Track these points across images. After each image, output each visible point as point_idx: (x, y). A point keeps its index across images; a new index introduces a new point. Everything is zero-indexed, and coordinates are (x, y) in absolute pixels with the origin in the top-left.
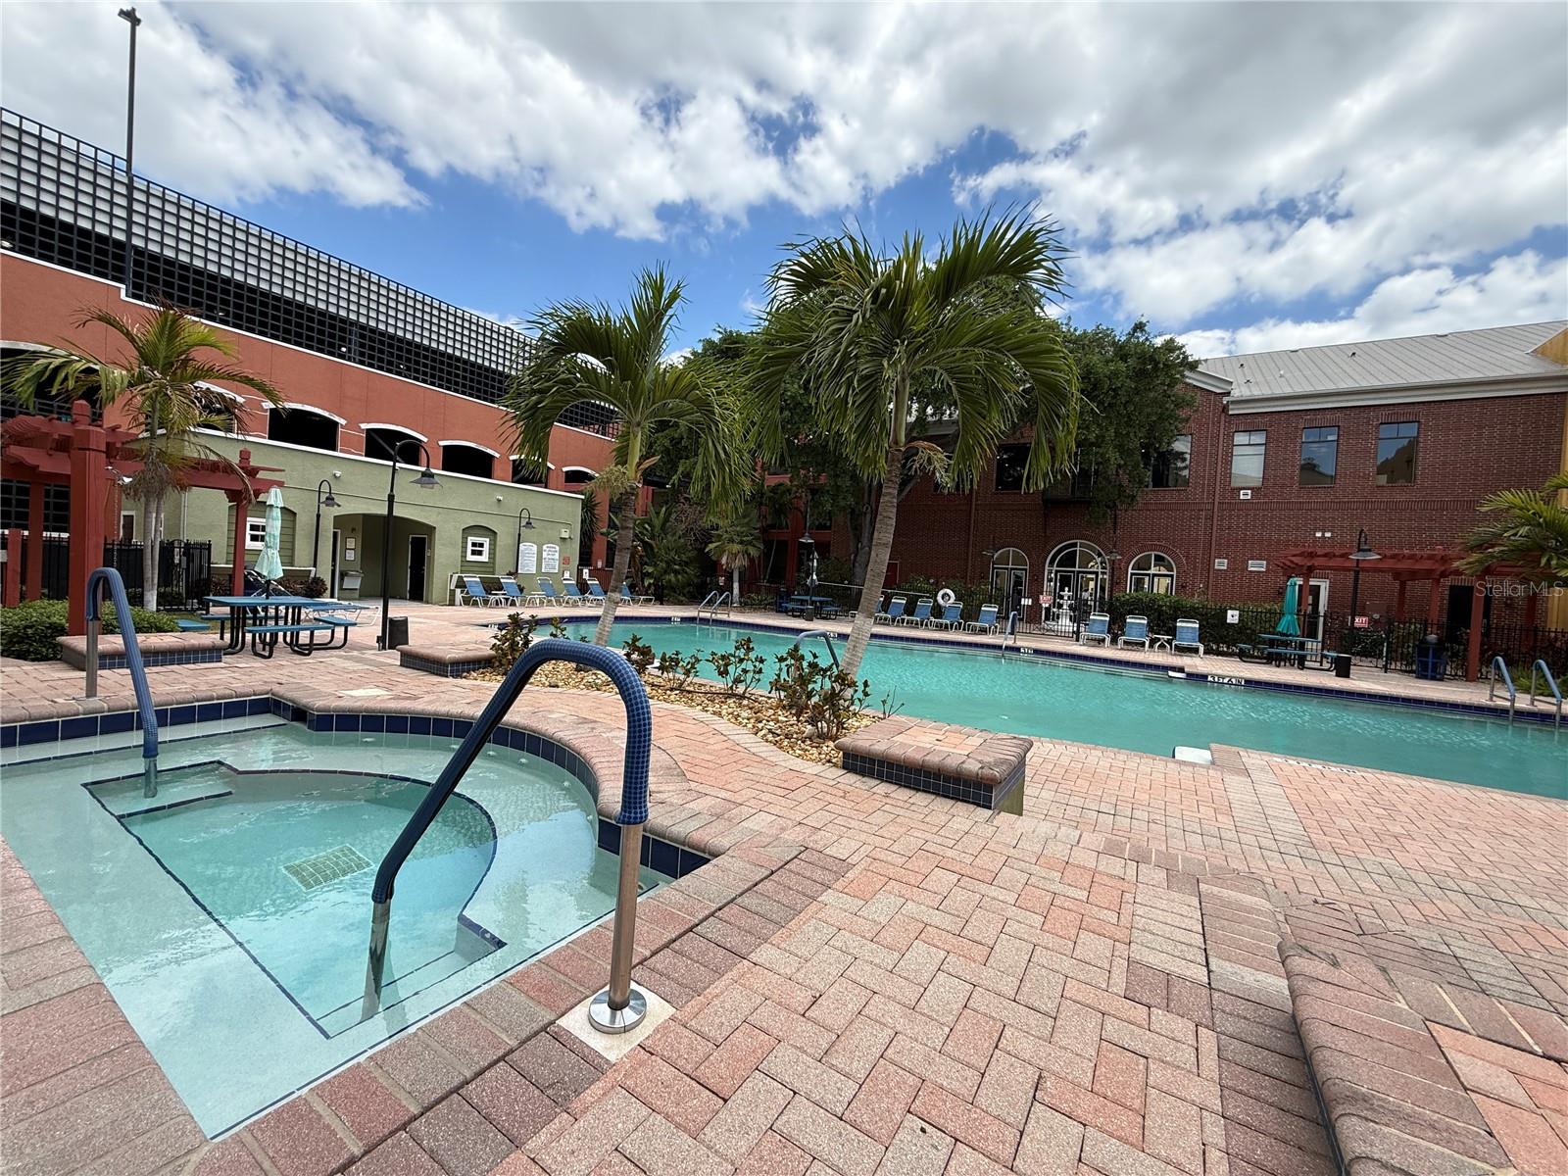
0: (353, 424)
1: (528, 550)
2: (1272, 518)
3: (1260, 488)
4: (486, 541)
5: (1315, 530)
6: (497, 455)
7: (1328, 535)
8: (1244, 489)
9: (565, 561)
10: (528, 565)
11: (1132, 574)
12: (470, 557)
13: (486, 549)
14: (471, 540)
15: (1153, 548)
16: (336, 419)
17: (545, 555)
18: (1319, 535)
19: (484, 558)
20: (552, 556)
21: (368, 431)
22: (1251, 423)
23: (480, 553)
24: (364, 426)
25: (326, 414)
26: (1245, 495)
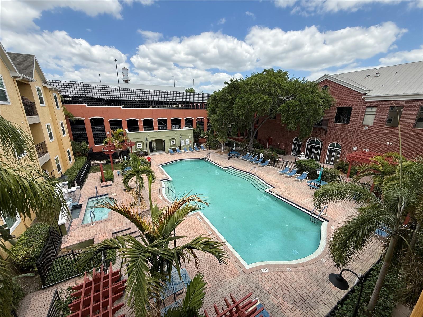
0: (155, 119)
1: (182, 141)
2: (373, 136)
3: (371, 126)
4: (174, 141)
5: (387, 142)
6: (181, 119)
7: (391, 143)
8: (366, 126)
9: (191, 142)
10: (183, 144)
11: (329, 148)
12: (172, 144)
13: (174, 142)
14: (171, 141)
15: (336, 141)
16: (152, 119)
17: (186, 142)
18: (388, 143)
19: (174, 144)
20: (188, 142)
21: (158, 120)
22: (373, 104)
23: (174, 143)
24: (157, 119)
25: (151, 119)
26: (366, 128)
